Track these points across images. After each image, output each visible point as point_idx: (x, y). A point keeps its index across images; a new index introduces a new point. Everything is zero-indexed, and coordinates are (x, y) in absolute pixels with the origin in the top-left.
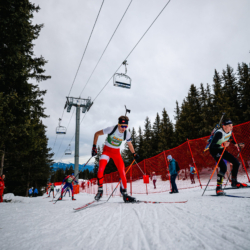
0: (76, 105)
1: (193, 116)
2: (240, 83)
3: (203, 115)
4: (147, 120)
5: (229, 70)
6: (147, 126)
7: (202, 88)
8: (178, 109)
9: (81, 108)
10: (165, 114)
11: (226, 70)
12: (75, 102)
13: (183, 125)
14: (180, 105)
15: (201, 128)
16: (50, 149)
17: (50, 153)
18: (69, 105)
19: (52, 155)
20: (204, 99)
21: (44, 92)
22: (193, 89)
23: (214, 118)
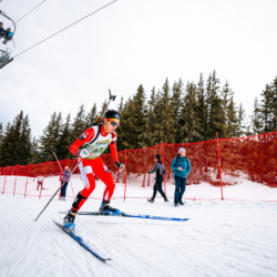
1: (136, 117)
2: (185, 99)
3: (147, 119)
5: (180, 82)
6: (80, 114)
11: (178, 82)
14: (124, 103)
15: (140, 133)
20: (151, 103)
22: (141, 90)
23: (157, 125)
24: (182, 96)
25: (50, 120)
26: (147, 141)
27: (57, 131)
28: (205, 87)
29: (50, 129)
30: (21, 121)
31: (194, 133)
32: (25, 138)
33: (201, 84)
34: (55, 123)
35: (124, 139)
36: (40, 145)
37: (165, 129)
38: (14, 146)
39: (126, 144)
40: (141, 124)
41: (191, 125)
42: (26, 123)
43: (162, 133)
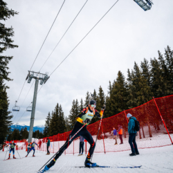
0: (36, 78)
1: (122, 91)
2: (152, 71)
4: (88, 94)
5: (145, 62)
6: (87, 98)
7: (129, 72)
8: (110, 86)
9: (40, 81)
10: (101, 90)
11: (143, 61)
12: (35, 75)
13: (114, 98)
14: (112, 84)
15: (128, 100)
16: (10, 112)
17: (9, 115)
18: (30, 77)
19: (11, 117)
20: (129, 80)
21: (10, 58)
22: (120, 74)
23: (138, 93)
24: (150, 70)
25: (72, 105)
26: (134, 105)
27: (77, 110)
28: (165, 59)
29: (73, 110)
30: (58, 109)
31: (168, 91)
32: (61, 118)
33: (161, 58)
34: (75, 106)
35: (118, 107)
36: (69, 120)
37: (144, 94)
38: (57, 124)
39: (119, 110)
40: (126, 94)
41: (164, 86)
42: (61, 109)
43: (143, 97)
